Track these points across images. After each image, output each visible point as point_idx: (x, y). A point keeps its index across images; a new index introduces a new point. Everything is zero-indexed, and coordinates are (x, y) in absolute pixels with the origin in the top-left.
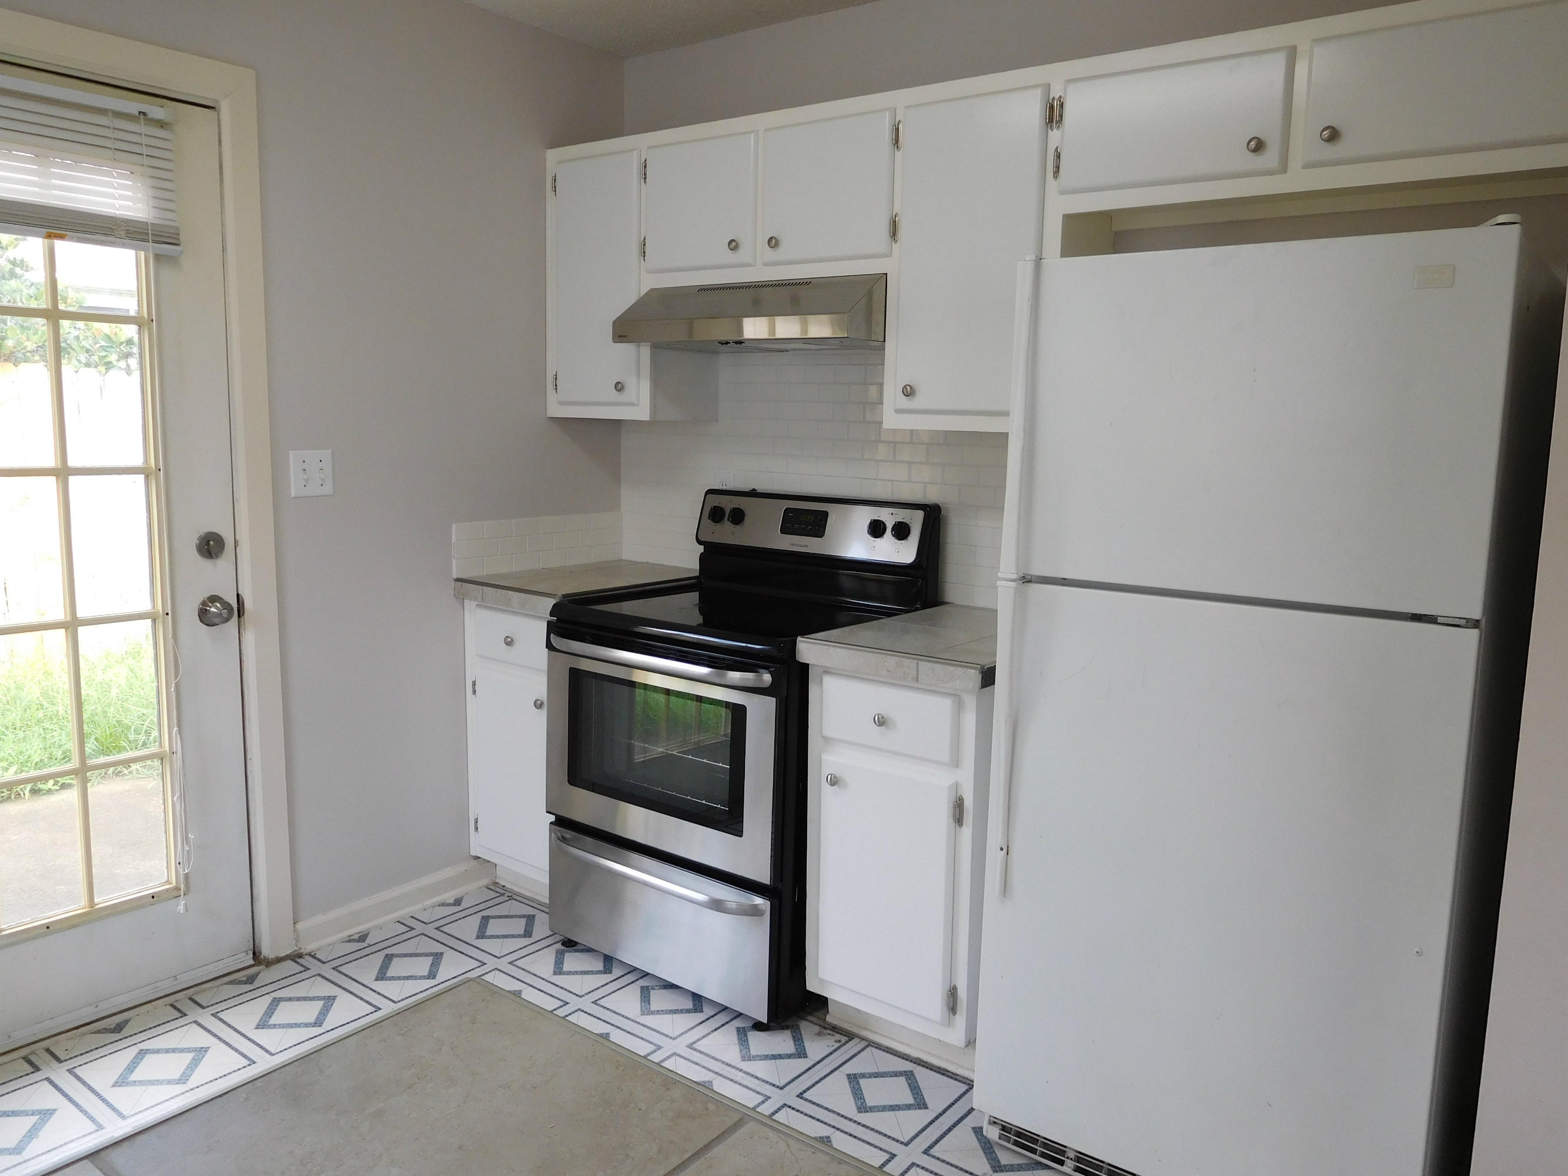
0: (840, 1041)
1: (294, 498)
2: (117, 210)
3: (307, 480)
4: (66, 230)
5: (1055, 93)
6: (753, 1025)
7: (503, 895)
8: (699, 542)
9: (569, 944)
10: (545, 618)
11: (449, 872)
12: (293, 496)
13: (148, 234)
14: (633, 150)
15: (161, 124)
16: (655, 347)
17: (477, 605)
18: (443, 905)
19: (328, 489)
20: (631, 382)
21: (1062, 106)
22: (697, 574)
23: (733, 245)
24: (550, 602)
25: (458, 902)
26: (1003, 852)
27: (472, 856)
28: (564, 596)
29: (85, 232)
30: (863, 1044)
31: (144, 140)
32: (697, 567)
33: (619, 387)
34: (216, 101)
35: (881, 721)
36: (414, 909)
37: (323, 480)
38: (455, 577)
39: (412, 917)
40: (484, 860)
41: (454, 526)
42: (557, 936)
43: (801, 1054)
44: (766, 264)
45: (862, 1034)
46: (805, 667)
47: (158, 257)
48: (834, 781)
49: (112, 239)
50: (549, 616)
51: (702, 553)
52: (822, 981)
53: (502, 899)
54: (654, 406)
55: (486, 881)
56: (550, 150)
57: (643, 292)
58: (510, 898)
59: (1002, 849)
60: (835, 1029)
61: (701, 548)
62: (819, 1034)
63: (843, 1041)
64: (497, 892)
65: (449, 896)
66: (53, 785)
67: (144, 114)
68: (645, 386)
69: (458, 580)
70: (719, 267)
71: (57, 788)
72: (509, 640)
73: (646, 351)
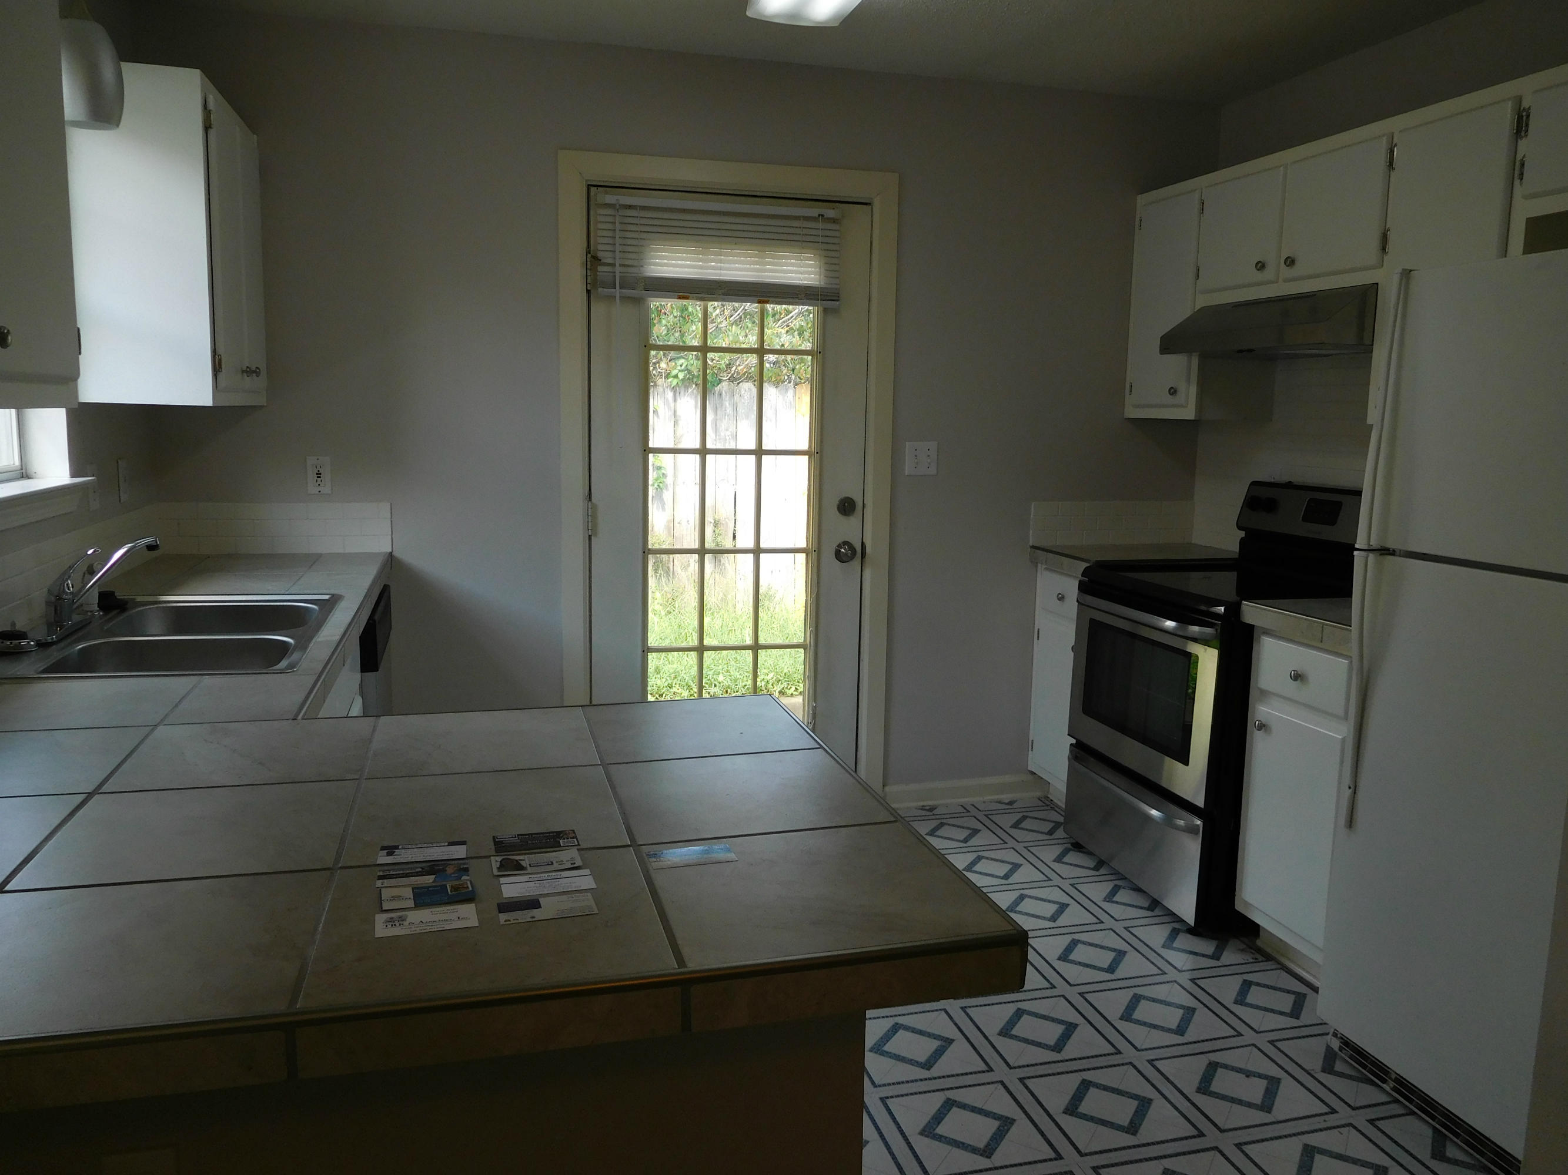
0: (1256, 959)
1: (907, 476)
2: (801, 281)
3: (917, 463)
4: (769, 297)
5: (1525, 104)
6: (1187, 929)
7: (1048, 805)
8: (1240, 528)
9: (1078, 847)
10: (1075, 577)
11: (1008, 779)
12: (906, 474)
13: (818, 295)
14: (1195, 190)
15: (834, 221)
16: (1204, 358)
17: (1046, 568)
18: (1000, 802)
19: (933, 471)
20: (1182, 387)
21: (1528, 116)
22: (1237, 556)
23: (1261, 266)
24: (1085, 565)
25: (1011, 803)
26: (1351, 790)
27: (1029, 771)
28: (1097, 561)
29: (783, 298)
30: (1279, 966)
31: (820, 233)
32: (1237, 550)
33: (1173, 391)
34: (872, 199)
35: (1297, 677)
36: (975, 800)
37: (930, 464)
38: (1031, 544)
39: (973, 805)
40: (1039, 777)
41: (1033, 504)
42: (1071, 839)
43: (1216, 956)
44: (1286, 281)
45: (1280, 960)
46: (1251, 628)
47: (826, 311)
48: (1262, 727)
49: (797, 300)
50: (1080, 576)
51: (1242, 538)
52: (1247, 904)
53: (1046, 808)
54: (1200, 407)
55: (1038, 794)
56: (1140, 196)
57: (1198, 307)
58: (1052, 808)
59: (1350, 788)
60: (1260, 951)
61: (1242, 534)
62: (1242, 950)
63: (1260, 960)
64: (1044, 803)
65: (1006, 797)
66: (795, 691)
67: (822, 215)
68: (1193, 390)
69: (1033, 547)
70: (1249, 285)
71: (797, 693)
72: (1060, 596)
73: (1195, 361)
